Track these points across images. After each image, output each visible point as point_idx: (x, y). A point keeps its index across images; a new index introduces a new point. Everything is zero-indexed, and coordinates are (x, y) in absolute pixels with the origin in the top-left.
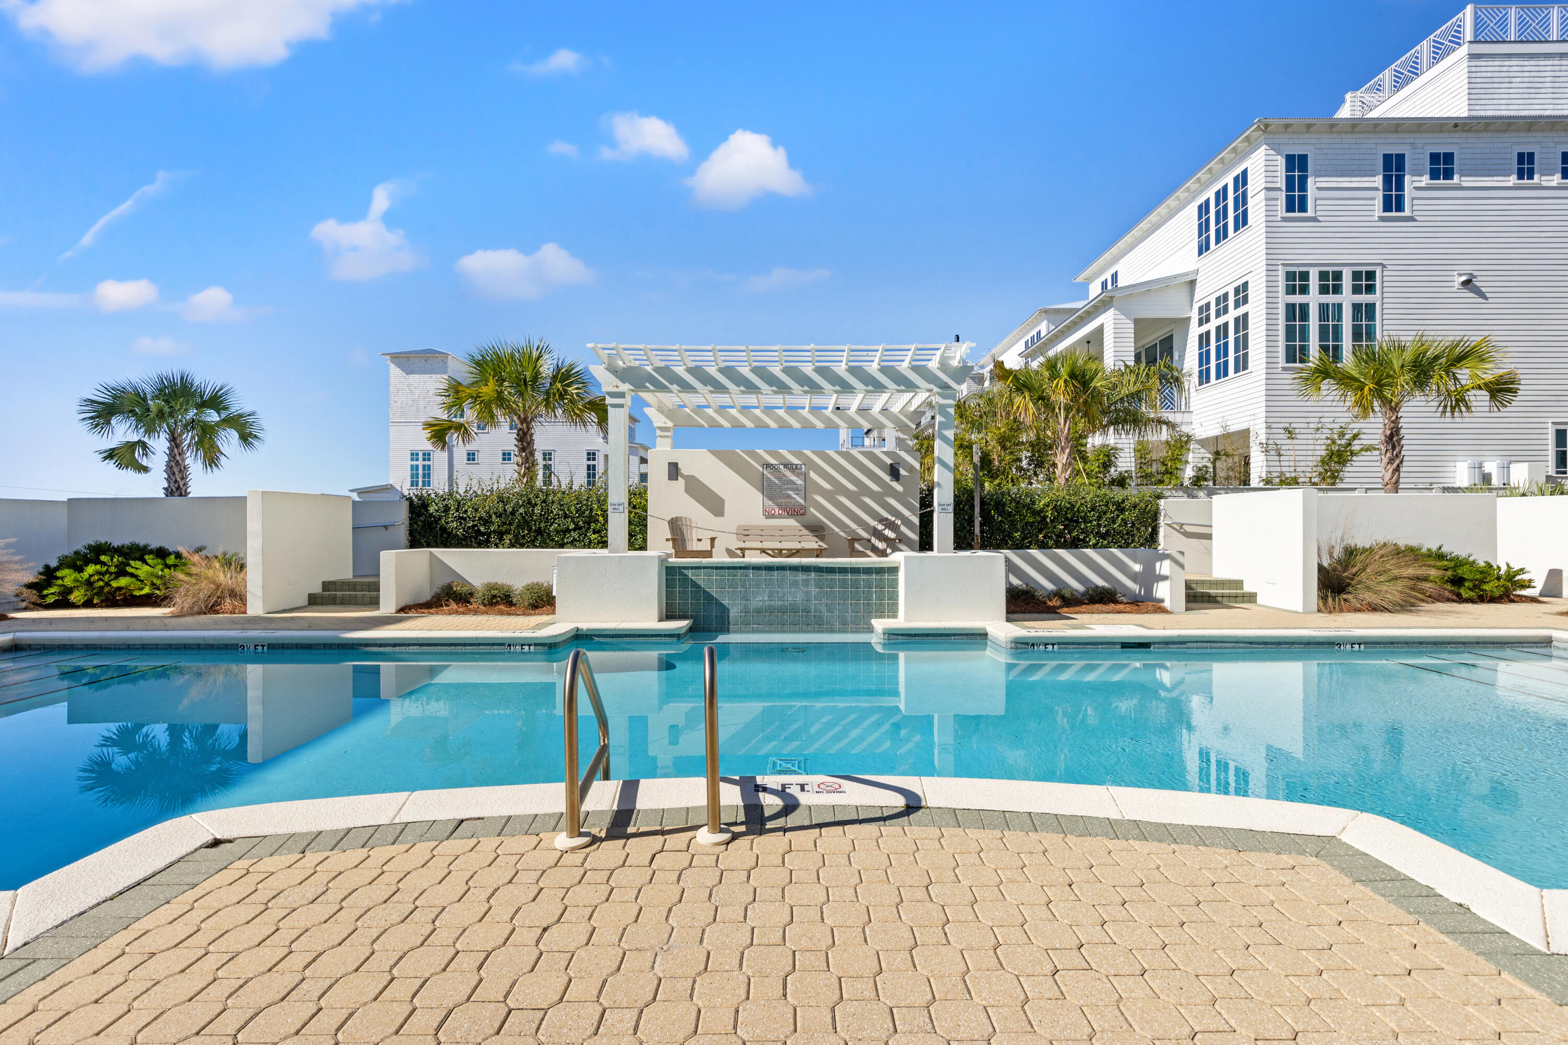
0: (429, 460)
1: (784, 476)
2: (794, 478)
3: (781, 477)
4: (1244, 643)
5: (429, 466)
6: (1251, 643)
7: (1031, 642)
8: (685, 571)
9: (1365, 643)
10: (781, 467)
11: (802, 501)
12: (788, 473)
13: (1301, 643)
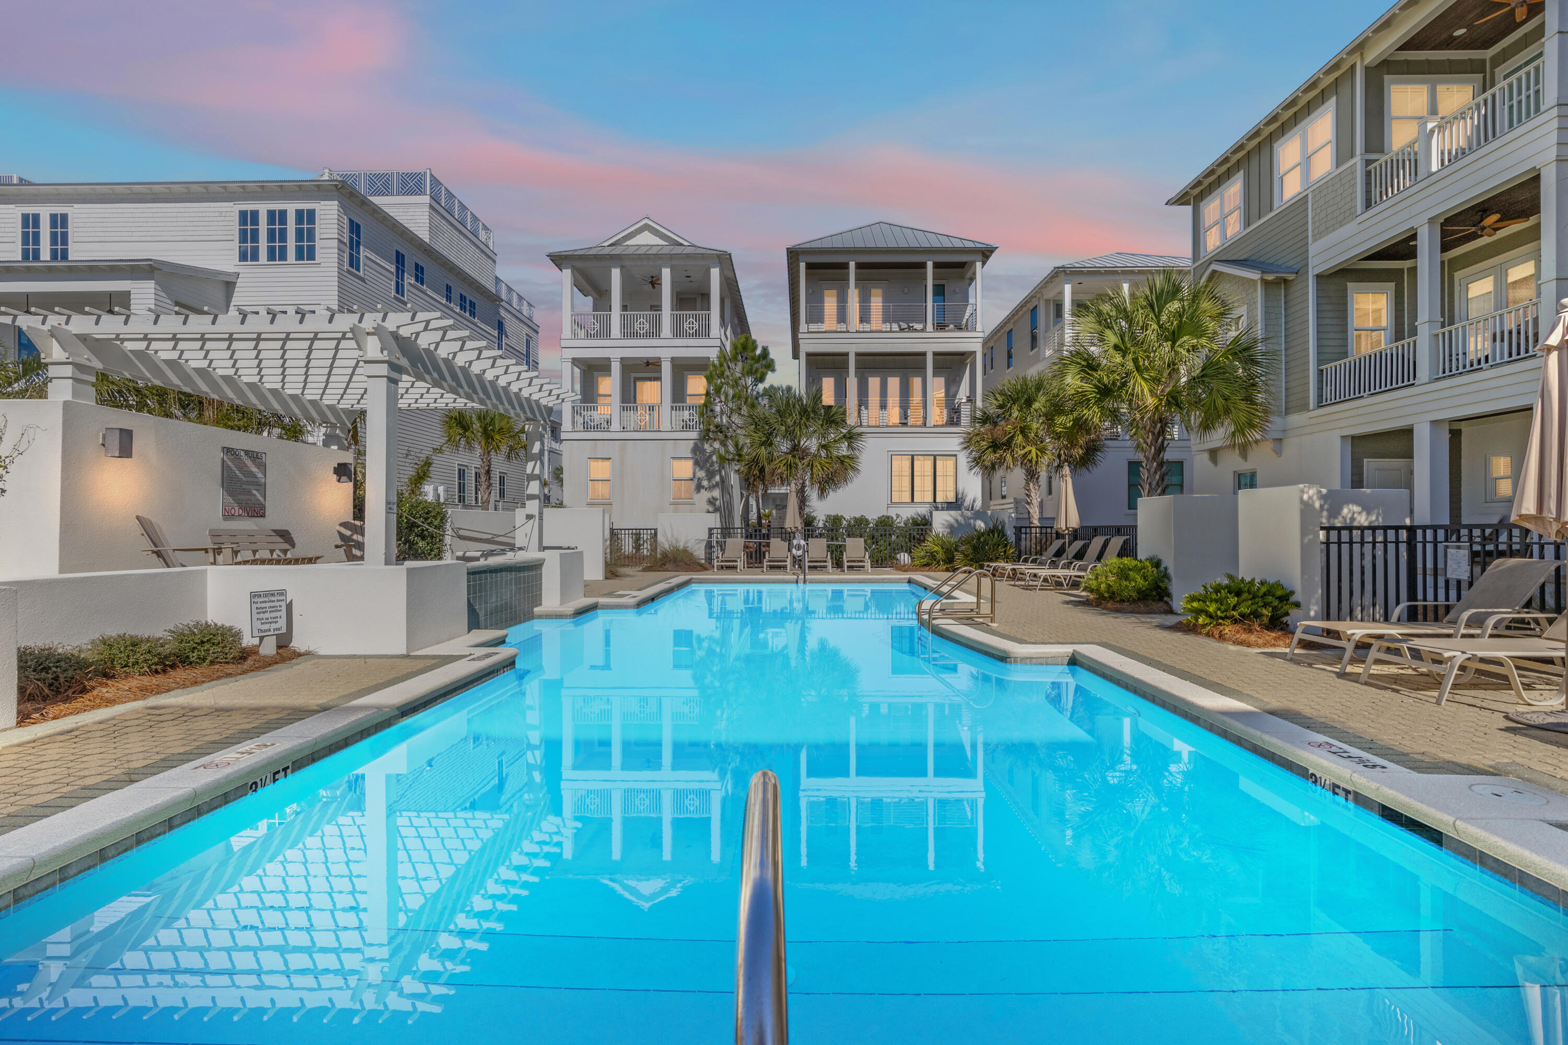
1: (246, 466)
3: (242, 467)
10: (242, 454)
12: (249, 462)
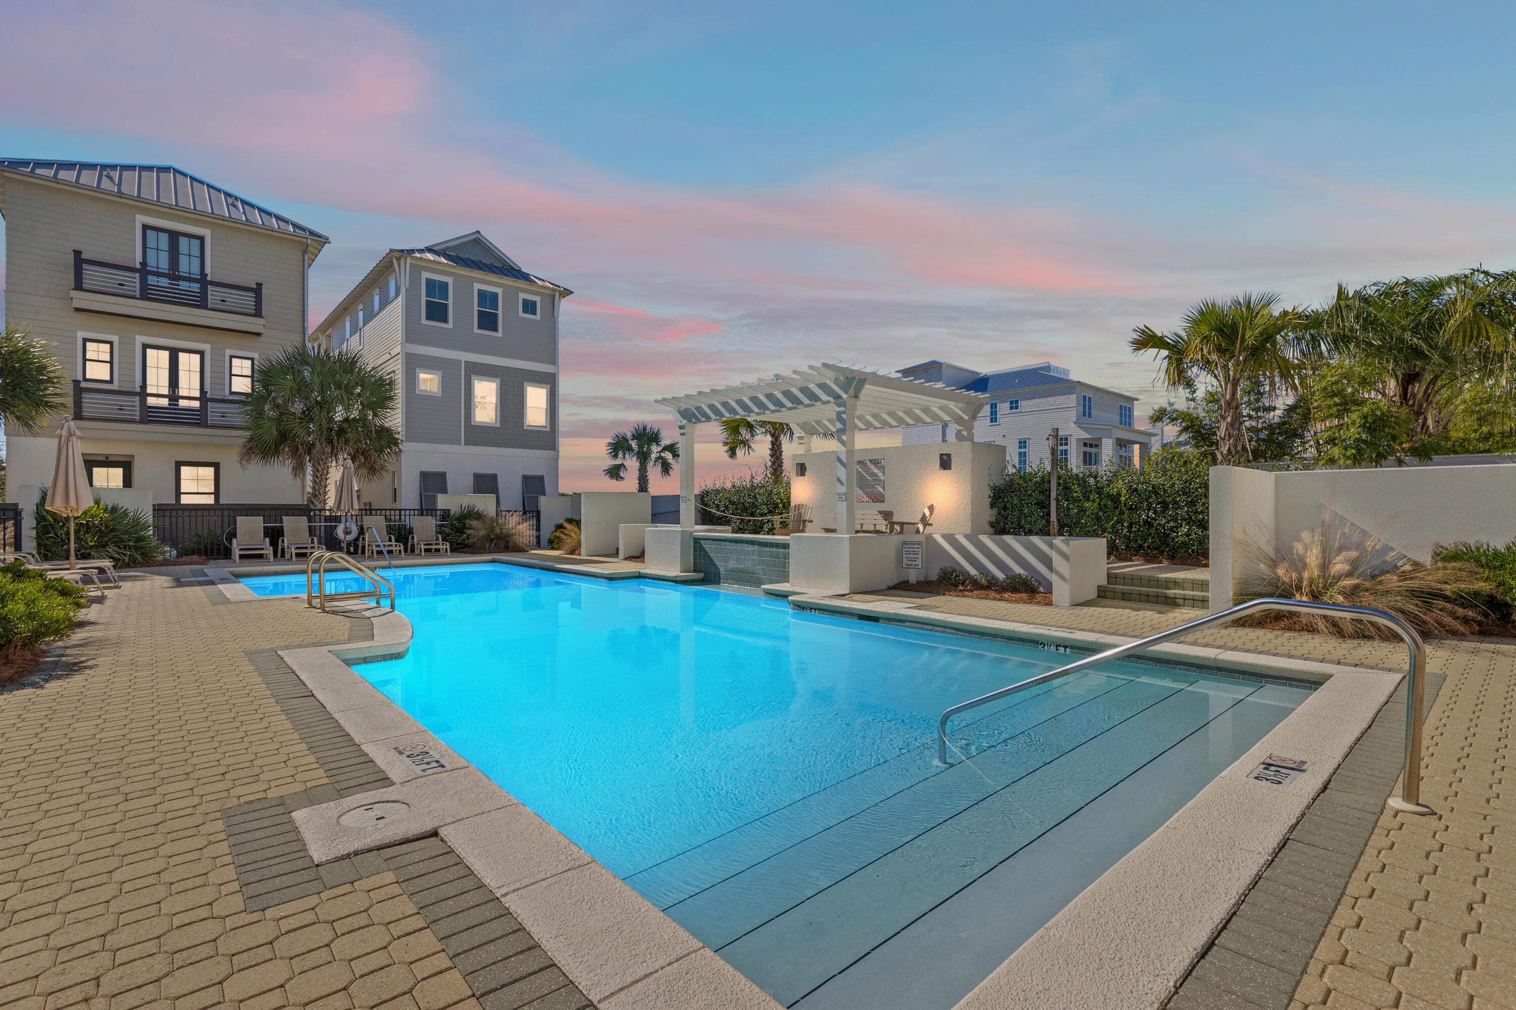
0: (1025, 447)
2: (876, 471)
4: (951, 628)
5: (1025, 453)
6: (957, 630)
7: (802, 605)
8: (702, 542)
9: (1072, 647)
11: (881, 490)
13: (1003, 637)
